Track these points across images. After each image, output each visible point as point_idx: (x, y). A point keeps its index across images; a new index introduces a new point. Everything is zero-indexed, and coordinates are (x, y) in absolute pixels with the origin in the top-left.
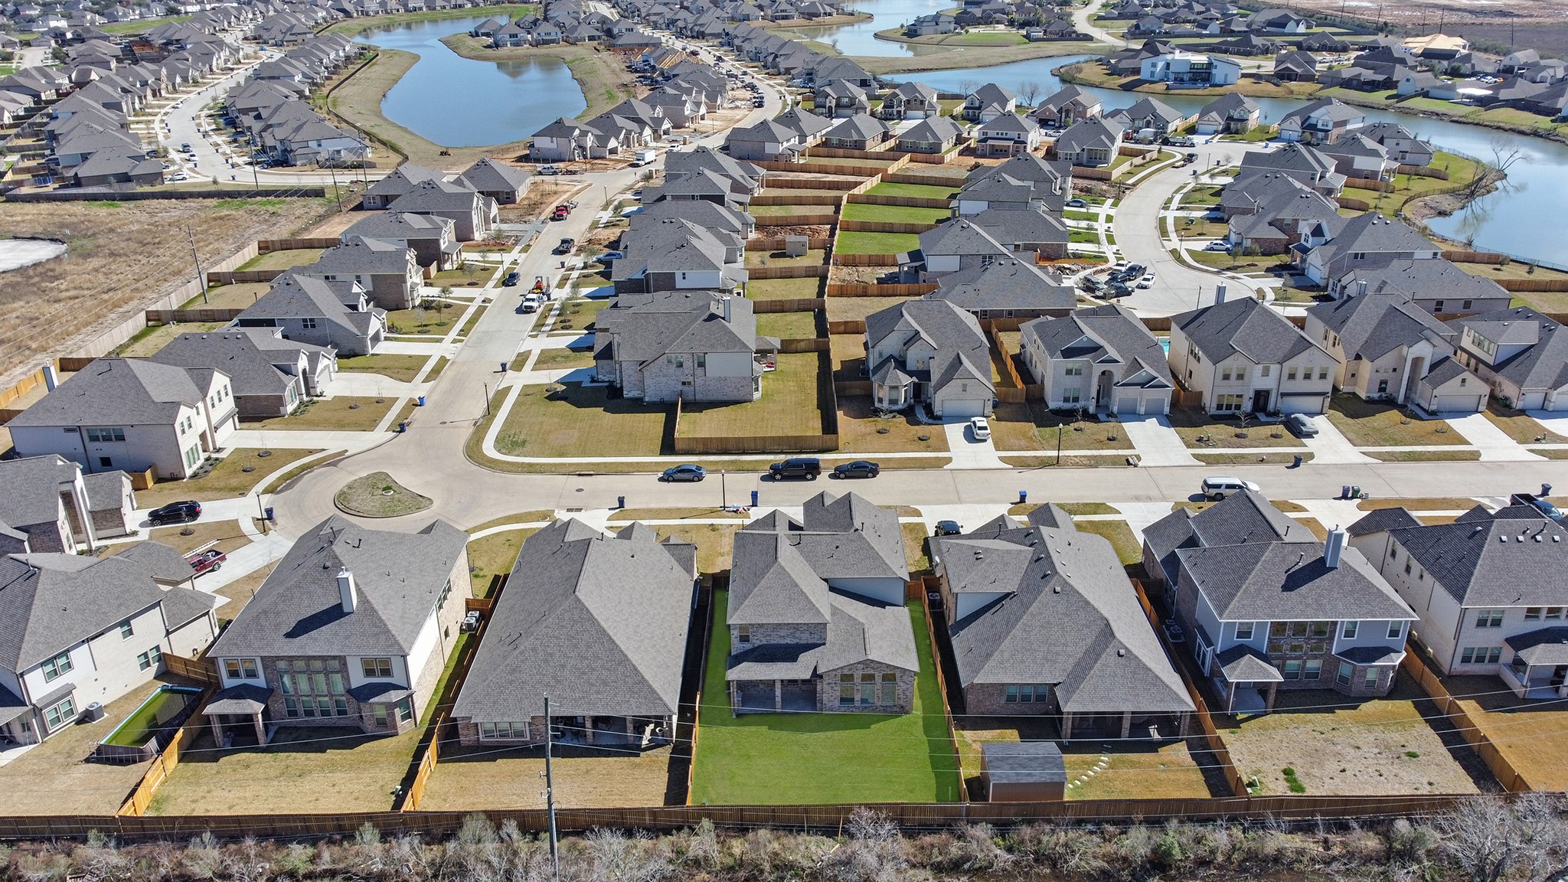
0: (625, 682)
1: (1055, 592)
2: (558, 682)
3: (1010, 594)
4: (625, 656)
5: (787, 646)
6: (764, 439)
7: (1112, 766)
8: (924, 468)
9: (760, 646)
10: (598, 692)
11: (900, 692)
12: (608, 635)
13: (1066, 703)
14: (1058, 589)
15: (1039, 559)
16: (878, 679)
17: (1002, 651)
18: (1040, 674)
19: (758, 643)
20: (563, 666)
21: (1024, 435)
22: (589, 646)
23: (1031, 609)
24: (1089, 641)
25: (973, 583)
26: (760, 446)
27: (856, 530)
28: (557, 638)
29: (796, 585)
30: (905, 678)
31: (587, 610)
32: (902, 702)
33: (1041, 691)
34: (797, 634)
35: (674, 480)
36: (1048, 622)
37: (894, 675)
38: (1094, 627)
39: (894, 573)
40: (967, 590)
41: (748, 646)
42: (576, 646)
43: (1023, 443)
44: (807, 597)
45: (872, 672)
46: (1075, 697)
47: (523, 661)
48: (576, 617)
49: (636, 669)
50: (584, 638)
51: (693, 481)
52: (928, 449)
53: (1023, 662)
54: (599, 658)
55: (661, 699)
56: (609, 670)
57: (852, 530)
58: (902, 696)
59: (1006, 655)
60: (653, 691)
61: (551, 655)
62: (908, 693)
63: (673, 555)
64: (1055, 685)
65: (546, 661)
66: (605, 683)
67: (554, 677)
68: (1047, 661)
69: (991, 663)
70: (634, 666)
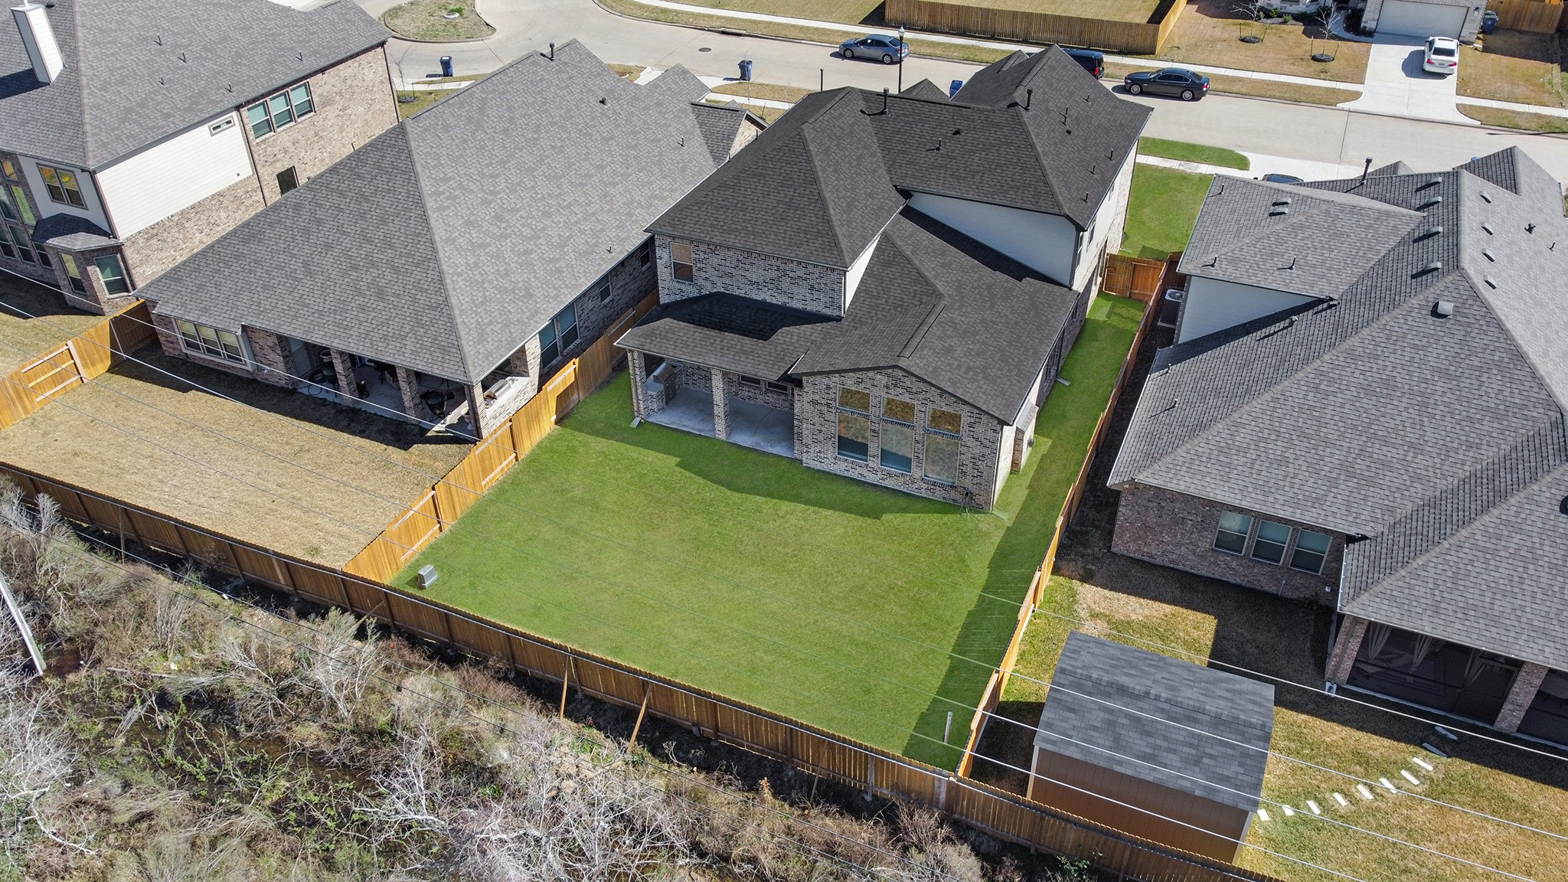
0: (414, 300)
1: (1435, 313)
2: (309, 273)
3: (1321, 301)
4: (434, 250)
5: (763, 306)
6: (1029, 16)
7: (1435, 789)
8: (1297, 101)
9: (712, 295)
10: (362, 308)
11: (966, 458)
12: (423, 207)
13: (1358, 591)
14: (1446, 307)
15: (1430, 235)
16: (921, 419)
17: (1237, 425)
18: (1319, 501)
19: (708, 289)
20: (328, 247)
21: (1529, 80)
22: (384, 221)
23: (1354, 341)
24: (1489, 454)
25: (1234, 261)
26: (1019, 27)
27: (1014, 105)
28: (342, 194)
29: (815, 181)
30: (979, 429)
31: (410, 155)
32: (967, 483)
33: (1311, 543)
34: (785, 284)
35: (854, 58)
36: (1389, 383)
37: (955, 419)
38: (1515, 423)
39: (1059, 205)
40: (1213, 272)
41: (690, 291)
42: (363, 216)
43: (1521, 90)
44: (824, 209)
45: (906, 398)
46: (1387, 584)
47: (271, 225)
48: (386, 164)
49: (441, 281)
50: (384, 203)
51: (882, 62)
52: (1321, 75)
53: (1282, 461)
54: (391, 246)
55: (459, 347)
56: (396, 270)
57: (1004, 104)
58: (969, 469)
59: (1243, 437)
60: (452, 329)
61: (319, 222)
62: (982, 466)
63: (701, 124)
64: (1351, 539)
65: (306, 231)
66: (381, 295)
67: (306, 264)
68: (1350, 475)
69: (1199, 444)
70: (441, 273)
